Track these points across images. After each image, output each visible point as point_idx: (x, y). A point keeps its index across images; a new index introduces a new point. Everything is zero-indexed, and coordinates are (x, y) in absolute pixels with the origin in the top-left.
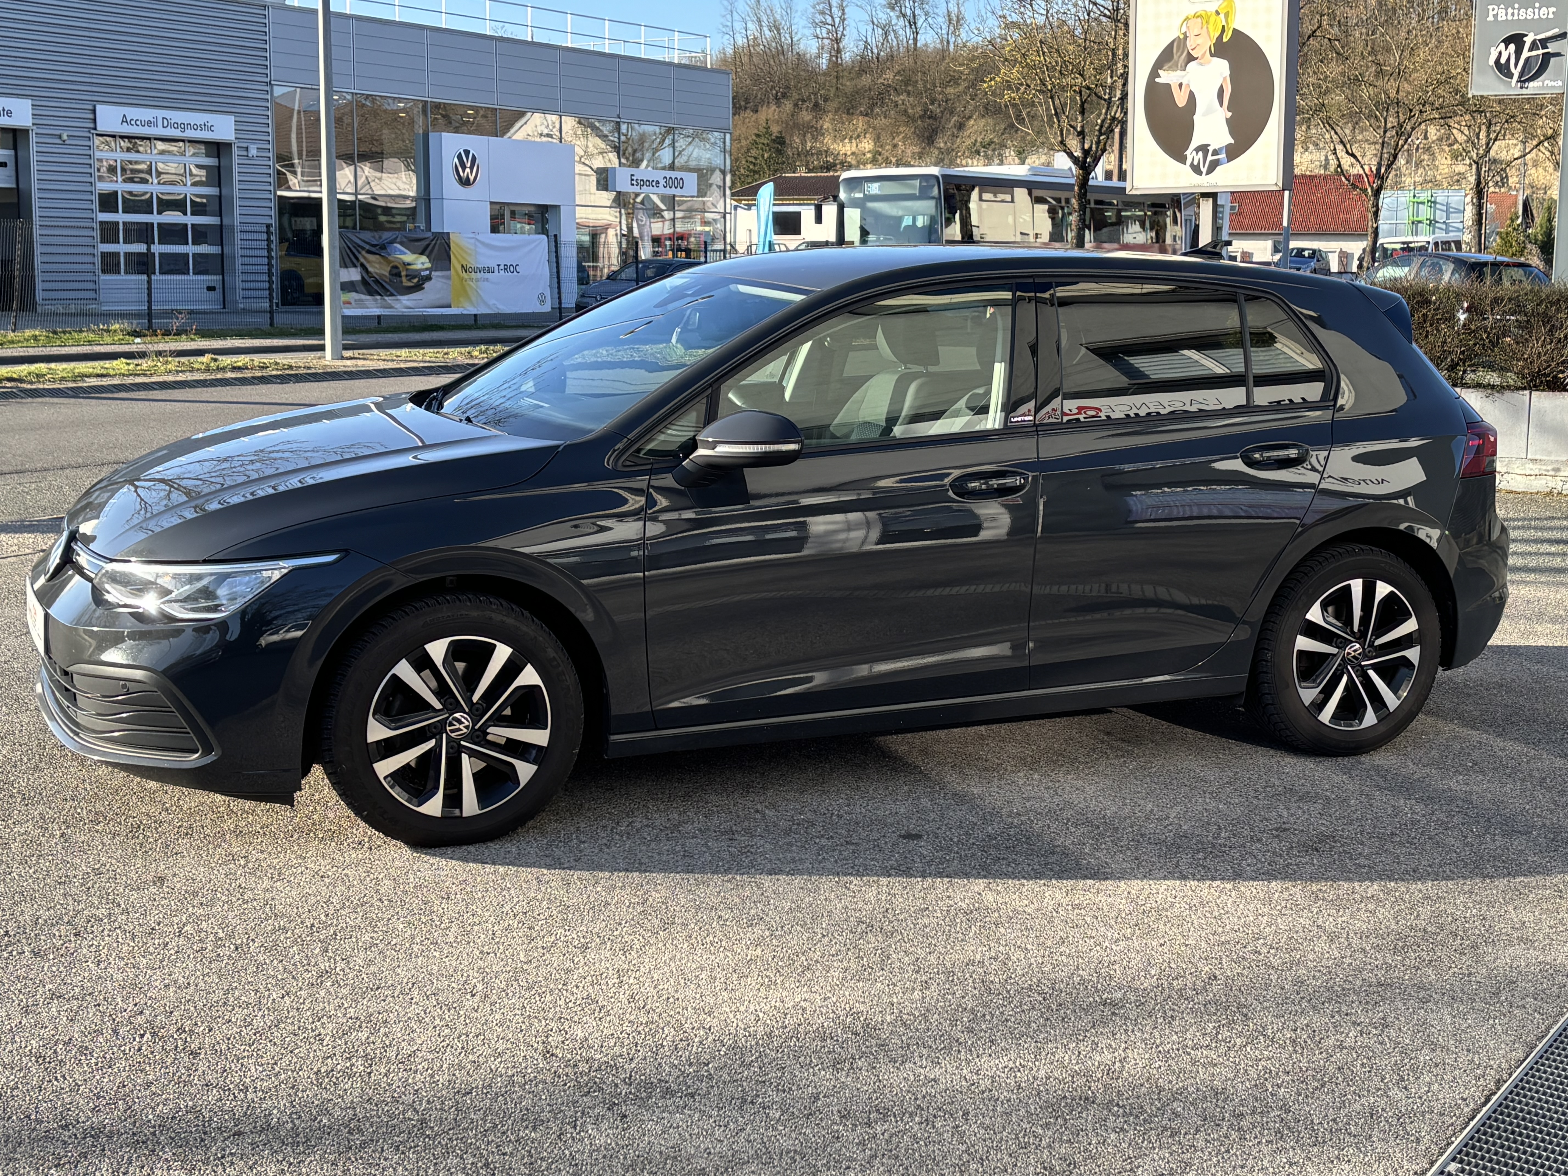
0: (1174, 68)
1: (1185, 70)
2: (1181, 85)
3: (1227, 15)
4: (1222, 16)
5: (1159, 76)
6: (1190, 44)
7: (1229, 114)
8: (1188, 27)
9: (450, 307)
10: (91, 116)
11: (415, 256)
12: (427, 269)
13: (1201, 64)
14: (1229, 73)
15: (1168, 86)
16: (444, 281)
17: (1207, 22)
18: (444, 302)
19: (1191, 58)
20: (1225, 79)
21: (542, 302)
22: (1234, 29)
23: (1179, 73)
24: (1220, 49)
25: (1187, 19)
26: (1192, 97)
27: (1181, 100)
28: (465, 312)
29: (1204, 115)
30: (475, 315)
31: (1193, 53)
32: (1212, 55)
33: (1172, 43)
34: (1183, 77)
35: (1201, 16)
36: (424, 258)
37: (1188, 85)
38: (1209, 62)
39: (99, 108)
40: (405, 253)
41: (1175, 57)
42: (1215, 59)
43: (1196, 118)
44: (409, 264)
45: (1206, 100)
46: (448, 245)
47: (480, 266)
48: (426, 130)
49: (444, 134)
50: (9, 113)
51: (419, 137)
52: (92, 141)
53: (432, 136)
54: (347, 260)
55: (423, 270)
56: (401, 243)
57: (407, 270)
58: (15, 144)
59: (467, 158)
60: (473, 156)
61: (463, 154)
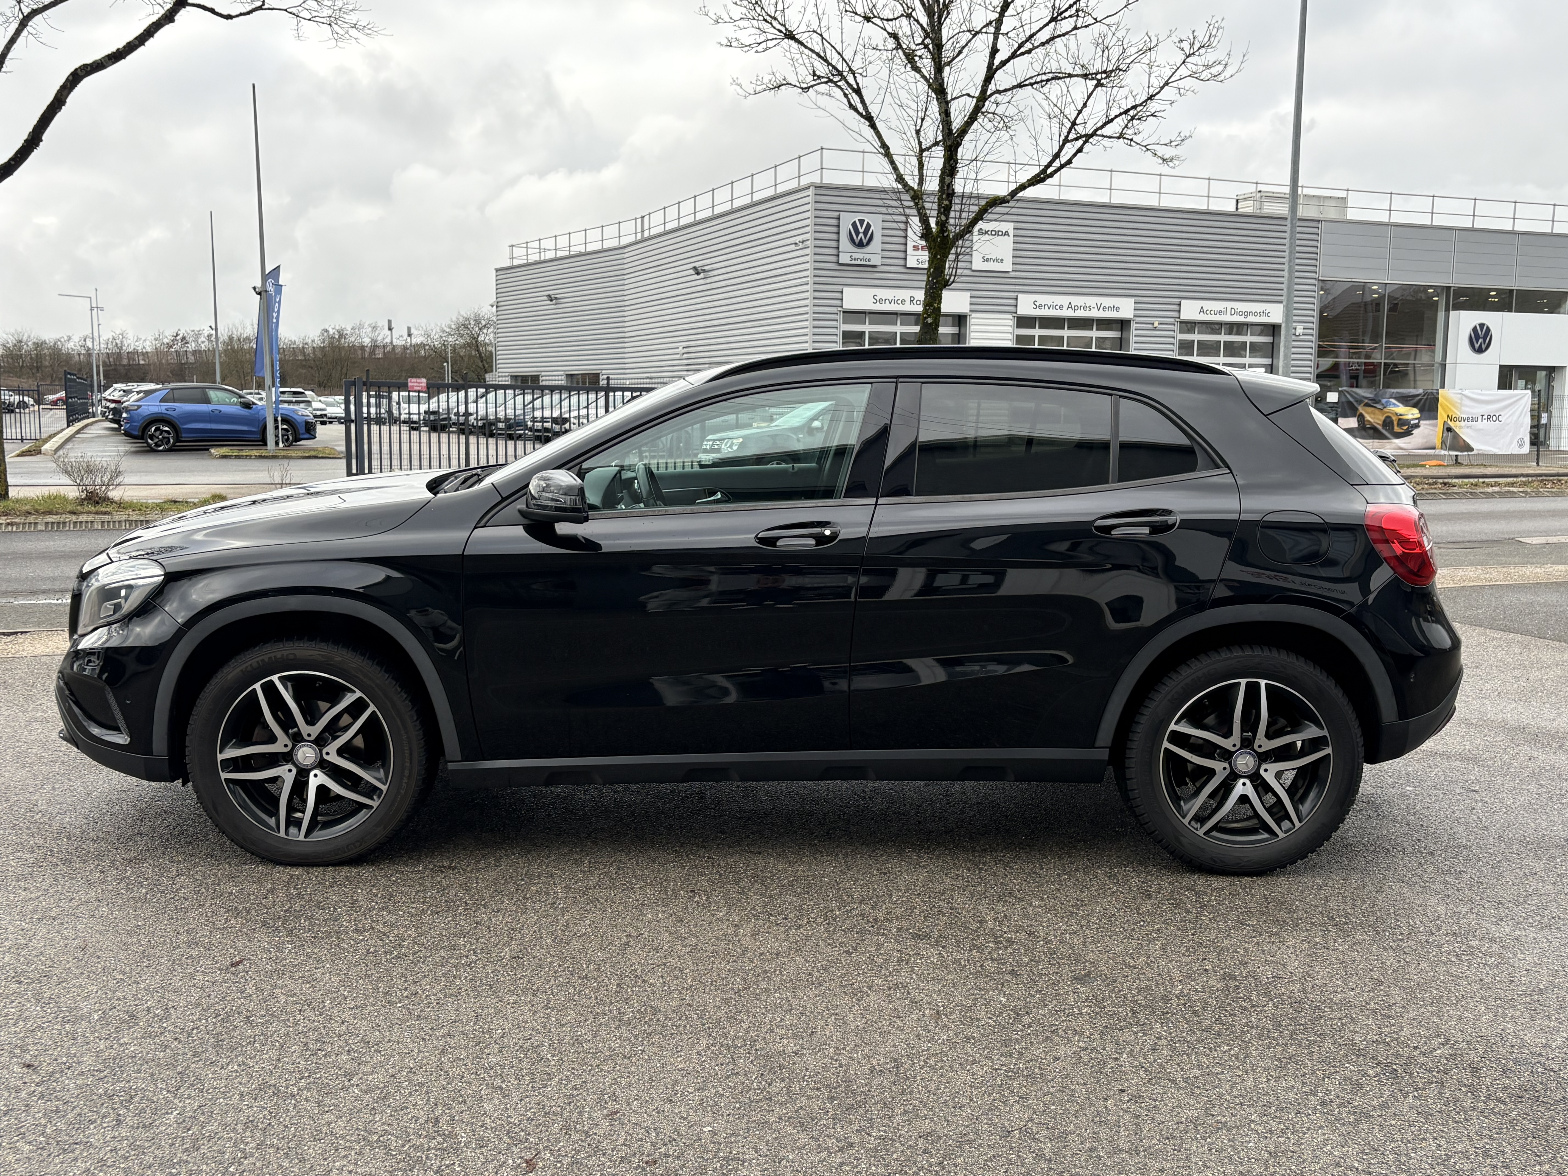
9: (1434, 448)
10: (1177, 308)
11: (1407, 408)
12: (1416, 419)
16: (1430, 427)
18: (1431, 445)
21: (1521, 446)
30: (1457, 456)
36: (1415, 411)
39: (1183, 301)
40: (1397, 406)
44: (1400, 415)
46: (1437, 399)
47: (1465, 416)
48: (1447, 310)
49: (1462, 312)
50: (1118, 309)
51: (1441, 315)
52: (1177, 327)
53: (1453, 314)
54: (1348, 412)
55: (1413, 419)
56: (1395, 398)
57: (1400, 419)
58: (1122, 330)
59: (1482, 331)
60: (1488, 328)
61: (1478, 327)
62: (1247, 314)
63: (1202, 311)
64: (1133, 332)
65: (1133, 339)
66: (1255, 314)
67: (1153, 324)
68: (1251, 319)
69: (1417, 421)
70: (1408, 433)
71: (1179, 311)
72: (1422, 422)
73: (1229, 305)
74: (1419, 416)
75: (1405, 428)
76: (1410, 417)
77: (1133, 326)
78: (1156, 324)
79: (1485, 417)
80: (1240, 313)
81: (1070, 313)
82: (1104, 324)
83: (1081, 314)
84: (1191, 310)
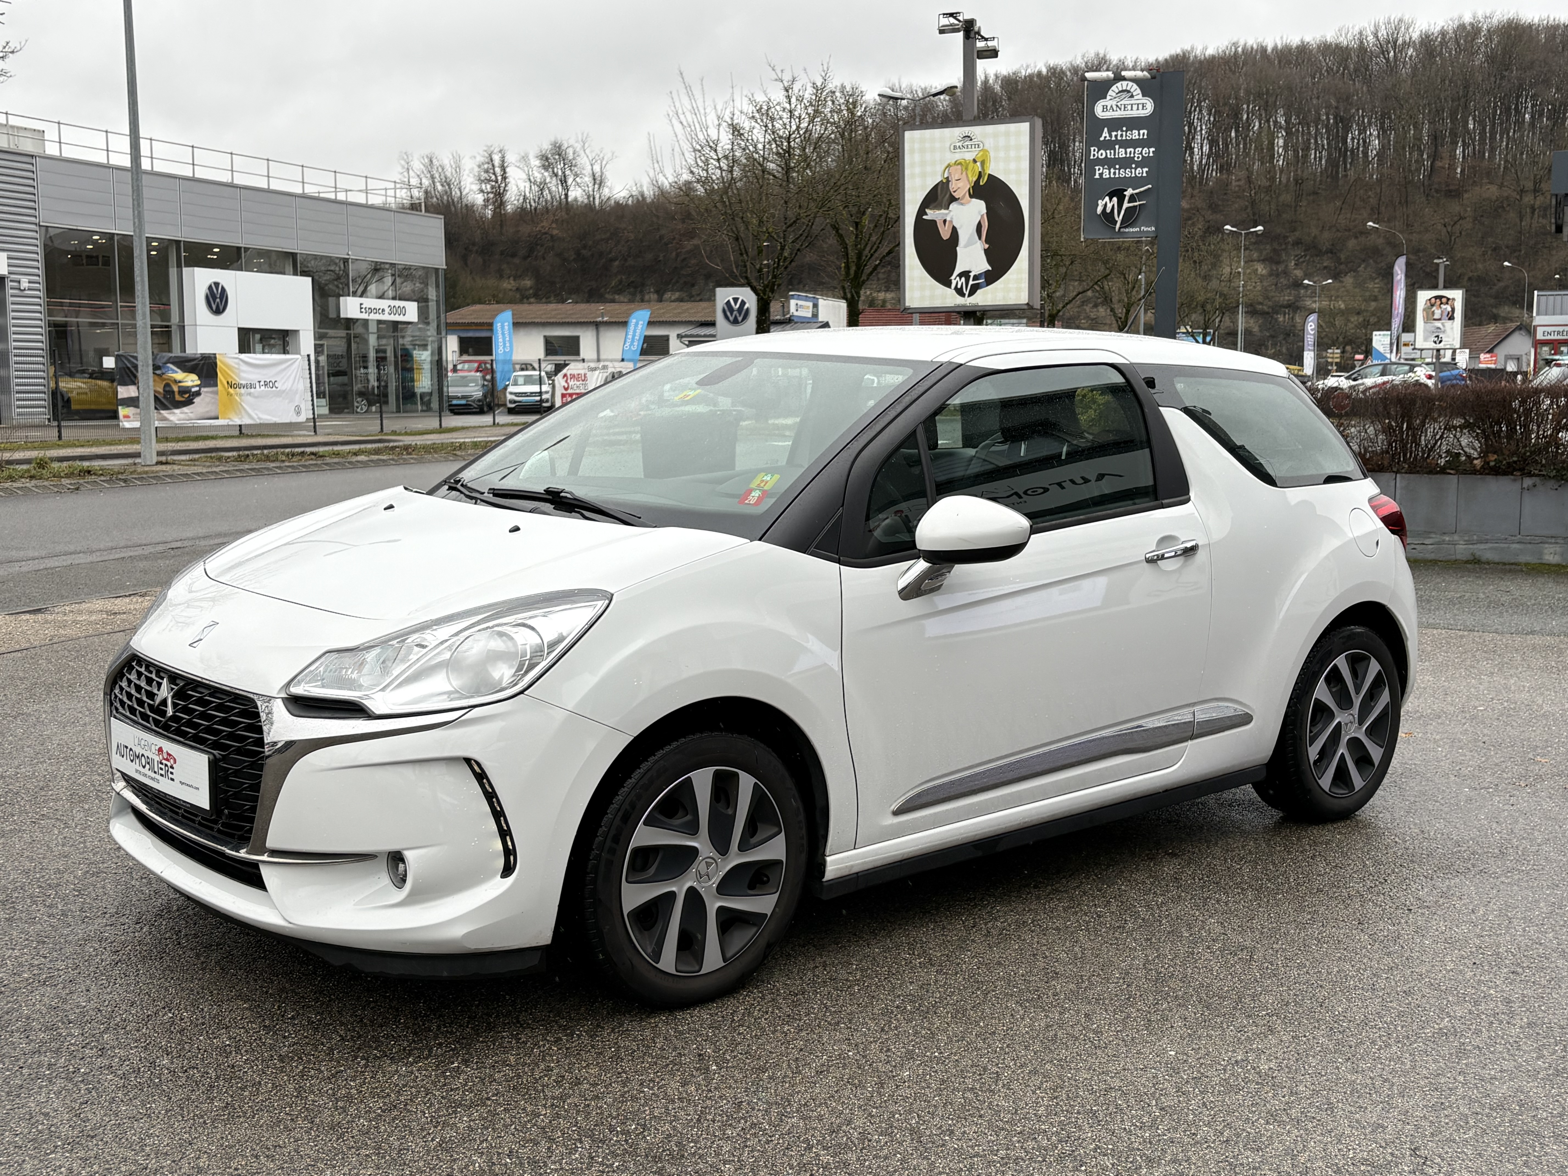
0: (939, 207)
1: (948, 208)
2: (945, 221)
3: (983, 163)
4: (978, 164)
5: (926, 214)
6: (953, 186)
7: (987, 246)
8: (949, 173)
9: (217, 418)
11: (186, 374)
12: (197, 386)
13: (962, 204)
14: (985, 211)
15: (933, 223)
16: (212, 395)
17: (967, 169)
18: (213, 414)
19: (953, 199)
20: (982, 216)
21: (298, 413)
22: (989, 175)
23: (943, 211)
24: (977, 192)
25: (949, 166)
26: (954, 231)
27: (945, 234)
28: (231, 423)
29: (966, 246)
30: (240, 426)
31: (956, 195)
32: (971, 196)
33: (936, 186)
34: (947, 214)
35: (960, 164)
36: (194, 377)
37: (951, 222)
38: (969, 202)
40: (176, 372)
41: (940, 197)
42: (974, 200)
43: (958, 248)
44: (180, 382)
45: (966, 233)
46: (216, 364)
47: (244, 382)
48: (179, 266)
49: (196, 269)
51: (173, 272)
53: (186, 270)
54: (127, 378)
55: (193, 387)
56: (173, 363)
57: (179, 387)
59: (217, 290)
60: (223, 288)
61: (213, 286)
69: (197, 389)
70: (189, 402)
72: (203, 389)
74: (199, 382)
75: (187, 396)
76: (189, 384)
79: (262, 383)
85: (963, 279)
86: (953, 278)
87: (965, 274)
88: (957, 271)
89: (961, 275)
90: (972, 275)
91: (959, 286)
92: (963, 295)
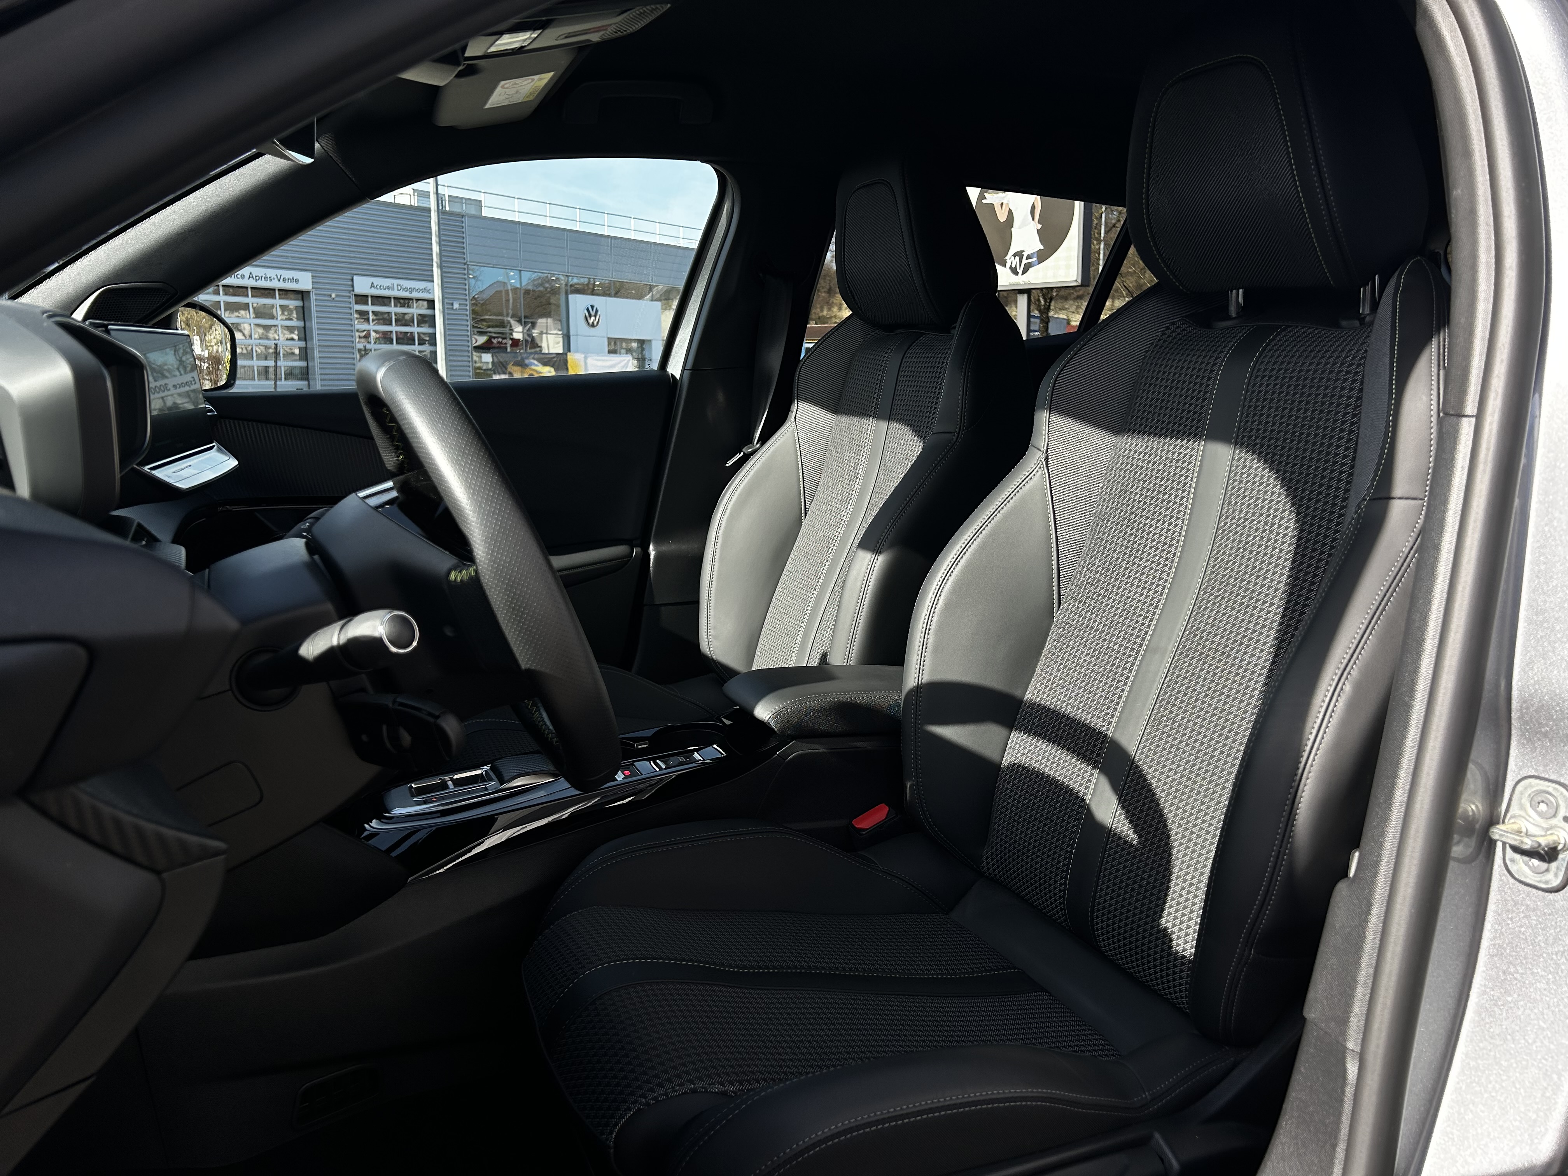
2: (1002, 205)
5: (985, 198)
7: (1039, 226)
10: (350, 283)
15: (992, 206)
26: (1010, 214)
27: (1002, 217)
29: (1019, 228)
34: (1004, 199)
37: (1007, 206)
39: (355, 278)
43: (1013, 230)
45: (1021, 216)
48: (567, 294)
49: (578, 296)
50: (297, 281)
51: (563, 299)
52: (353, 300)
53: (571, 298)
58: (303, 300)
59: (592, 310)
60: (597, 309)
61: (590, 308)
62: (411, 290)
63: (372, 286)
64: (313, 303)
65: (314, 309)
66: (418, 290)
67: (330, 296)
68: (415, 295)
71: (353, 286)
73: (396, 282)
77: (313, 297)
78: (333, 296)
80: (406, 289)
81: (252, 283)
82: (285, 293)
83: (262, 284)
84: (363, 285)
85: (1017, 258)
86: (1007, 258)
87: (1019, 254)
88: (1012, 251)
89: (1015, 255)
90: (1025, 254)
91: (1013, 266)
92: (1016, 273)
